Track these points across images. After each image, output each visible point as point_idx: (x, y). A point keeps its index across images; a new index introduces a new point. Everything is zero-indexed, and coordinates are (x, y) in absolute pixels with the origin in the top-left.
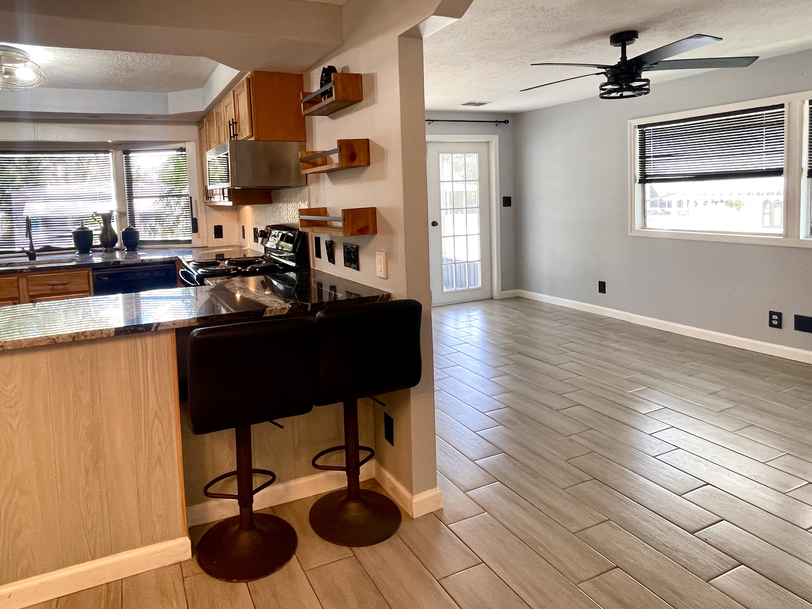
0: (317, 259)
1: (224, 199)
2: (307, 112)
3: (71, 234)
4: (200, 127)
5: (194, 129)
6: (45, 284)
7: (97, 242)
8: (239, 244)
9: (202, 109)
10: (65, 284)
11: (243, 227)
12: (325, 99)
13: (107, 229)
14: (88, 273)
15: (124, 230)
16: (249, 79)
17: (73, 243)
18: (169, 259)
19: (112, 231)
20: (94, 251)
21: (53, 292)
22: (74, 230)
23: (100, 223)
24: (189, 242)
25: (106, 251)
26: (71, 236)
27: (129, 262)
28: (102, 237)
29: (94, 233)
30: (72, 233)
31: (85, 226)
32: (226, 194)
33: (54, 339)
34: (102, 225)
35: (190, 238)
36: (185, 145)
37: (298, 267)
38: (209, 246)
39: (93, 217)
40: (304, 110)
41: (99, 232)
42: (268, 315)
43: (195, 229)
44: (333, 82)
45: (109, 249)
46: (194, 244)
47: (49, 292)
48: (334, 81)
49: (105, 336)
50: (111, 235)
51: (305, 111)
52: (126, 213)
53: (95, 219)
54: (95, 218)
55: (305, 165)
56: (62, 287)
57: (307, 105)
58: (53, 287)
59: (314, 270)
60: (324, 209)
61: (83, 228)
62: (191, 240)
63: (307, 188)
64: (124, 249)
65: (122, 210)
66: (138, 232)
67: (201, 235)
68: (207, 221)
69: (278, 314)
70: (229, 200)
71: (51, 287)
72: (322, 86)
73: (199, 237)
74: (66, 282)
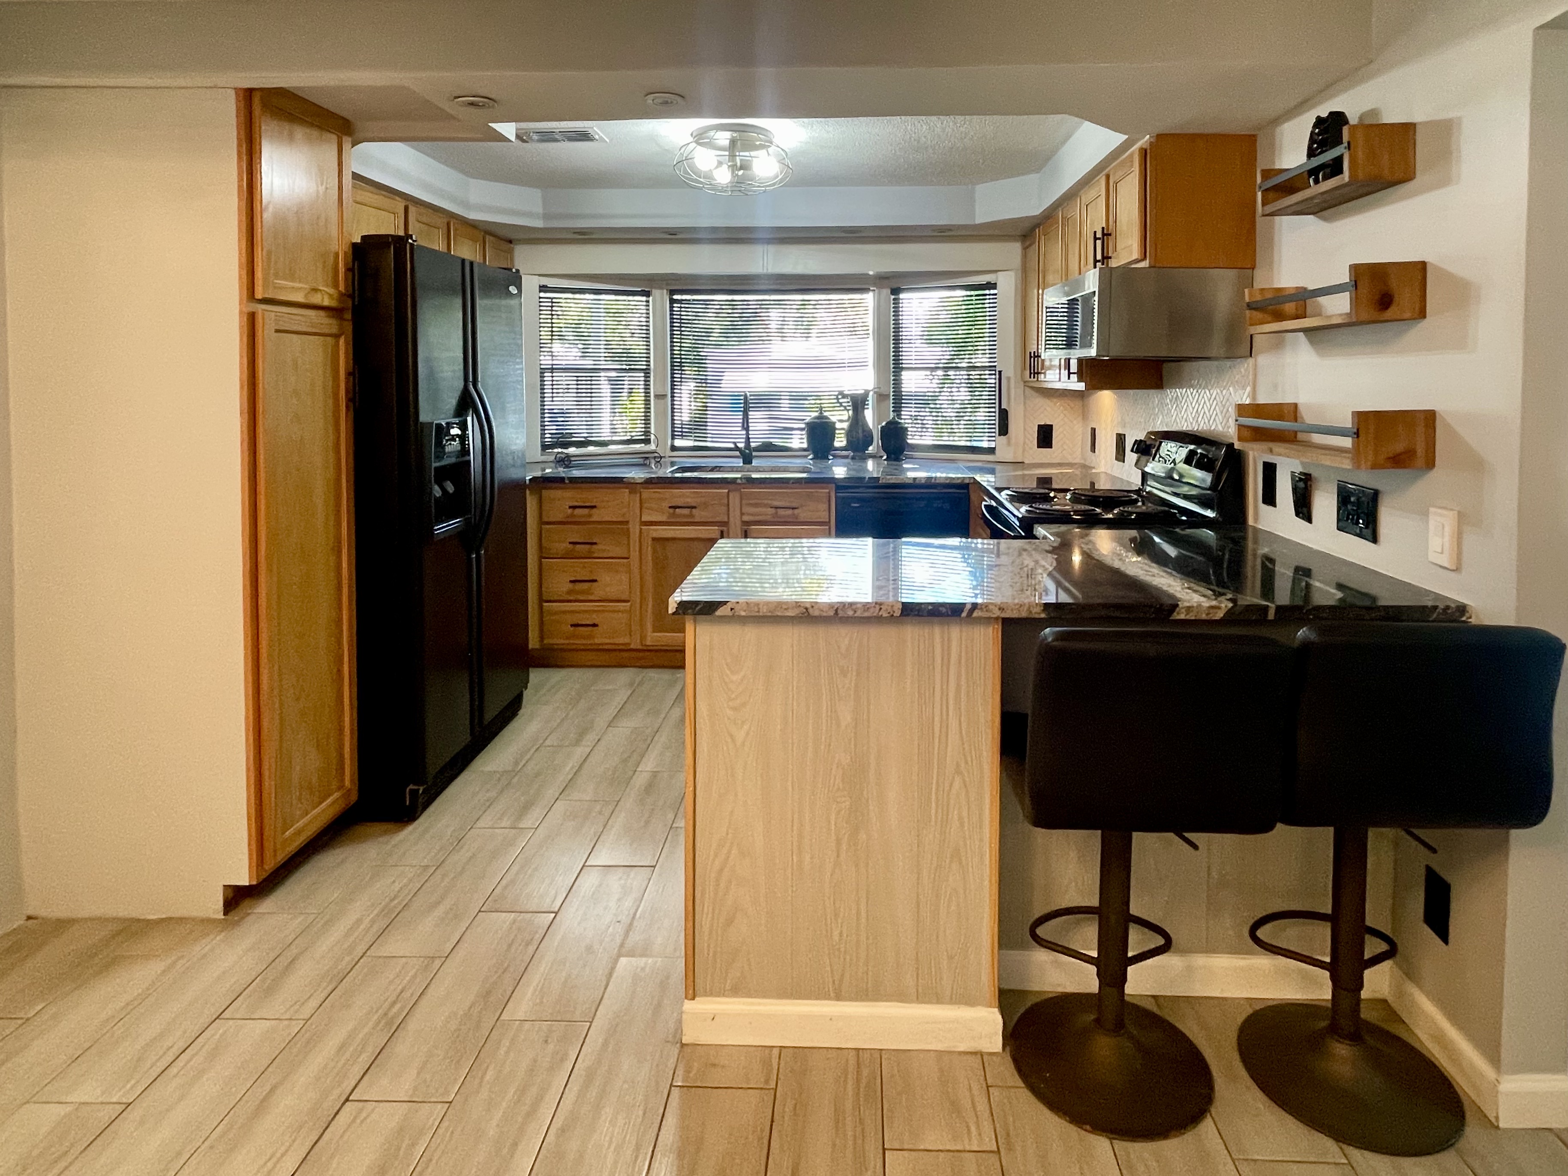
0: (1265, 509)
1: (1069, 378)
2: (1269, 209)
3: (803, 426)
4: (1028, 243)
5: (1015, 248)
6: (766, 506)
7: (840, 441)
8: (1082, 461)
9: (1037, 212)
10: (793, 508)
11: (1094, 430)
12: (1317, 182)
13: (857, 420)
14: (829, 493)
15: (884, 424)
16: (1146, 151)
17: (805, 441)
18: (959, 481)
19: (865, 424)
20: (835, 456)
21: (775, 520)
22: (808, 419)
23: (848, 410)
24: (992, 451)
25: (853, 458)
26: (802, 429)
27: (892, 480)
28: (849, 433)
29: (838, 425)
30: (807, 424)
31: (825, 414)
32: (1074, 367)
33: (806, 609)
34: (851, 412)
35: (993, 445)
36: (997, 278)
37: (1220, 519)
38: (1026, 462)
39: (838, 399)
40: (1264, 204)
41: (845, 425)
42: (1182, 617)
43: (1004, 429)
44: (1346, 144)
45: (859, 454)
46: (999, 456)
47: (768, 518)
48: (1349, 143)
49: (885, 615)
50: (864, 431)
51: (1266, 208)
52: (889, 395)
53: (841, 403)
54: (841, 401)
55: (1258, 315)
56: (790, 512)
57: (1271, 195)
58: (776, 513)
59: (1256, 530)
60: (1292, 408)
61: (821, 417)
62: (994, 448)
63: (1251, 361)
64: (882, 457)
65: (884, 391)
66: (906, 428)
67: (1013, 441)
68: (1025, 416)
69: (1204, 617)
70: (1080, 380)
71: (773, 510)
72: (1311, 154)
73: (1009, 444)
74: (794, 505)
